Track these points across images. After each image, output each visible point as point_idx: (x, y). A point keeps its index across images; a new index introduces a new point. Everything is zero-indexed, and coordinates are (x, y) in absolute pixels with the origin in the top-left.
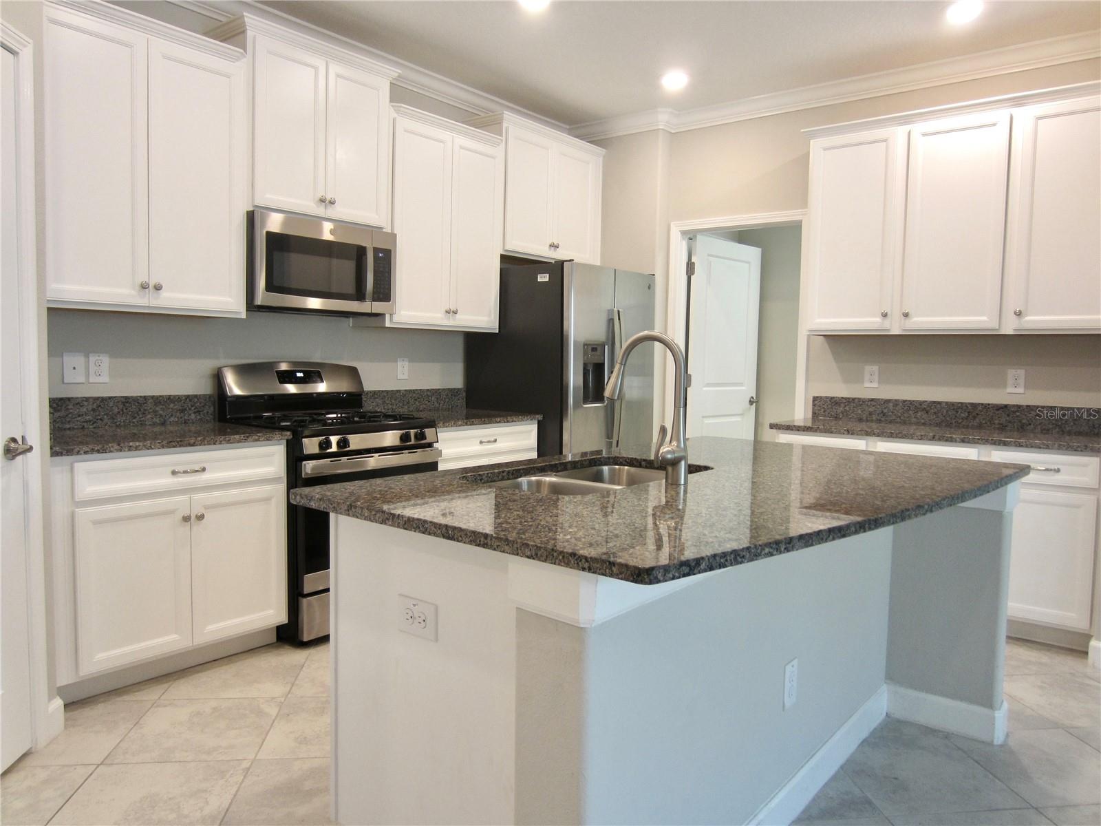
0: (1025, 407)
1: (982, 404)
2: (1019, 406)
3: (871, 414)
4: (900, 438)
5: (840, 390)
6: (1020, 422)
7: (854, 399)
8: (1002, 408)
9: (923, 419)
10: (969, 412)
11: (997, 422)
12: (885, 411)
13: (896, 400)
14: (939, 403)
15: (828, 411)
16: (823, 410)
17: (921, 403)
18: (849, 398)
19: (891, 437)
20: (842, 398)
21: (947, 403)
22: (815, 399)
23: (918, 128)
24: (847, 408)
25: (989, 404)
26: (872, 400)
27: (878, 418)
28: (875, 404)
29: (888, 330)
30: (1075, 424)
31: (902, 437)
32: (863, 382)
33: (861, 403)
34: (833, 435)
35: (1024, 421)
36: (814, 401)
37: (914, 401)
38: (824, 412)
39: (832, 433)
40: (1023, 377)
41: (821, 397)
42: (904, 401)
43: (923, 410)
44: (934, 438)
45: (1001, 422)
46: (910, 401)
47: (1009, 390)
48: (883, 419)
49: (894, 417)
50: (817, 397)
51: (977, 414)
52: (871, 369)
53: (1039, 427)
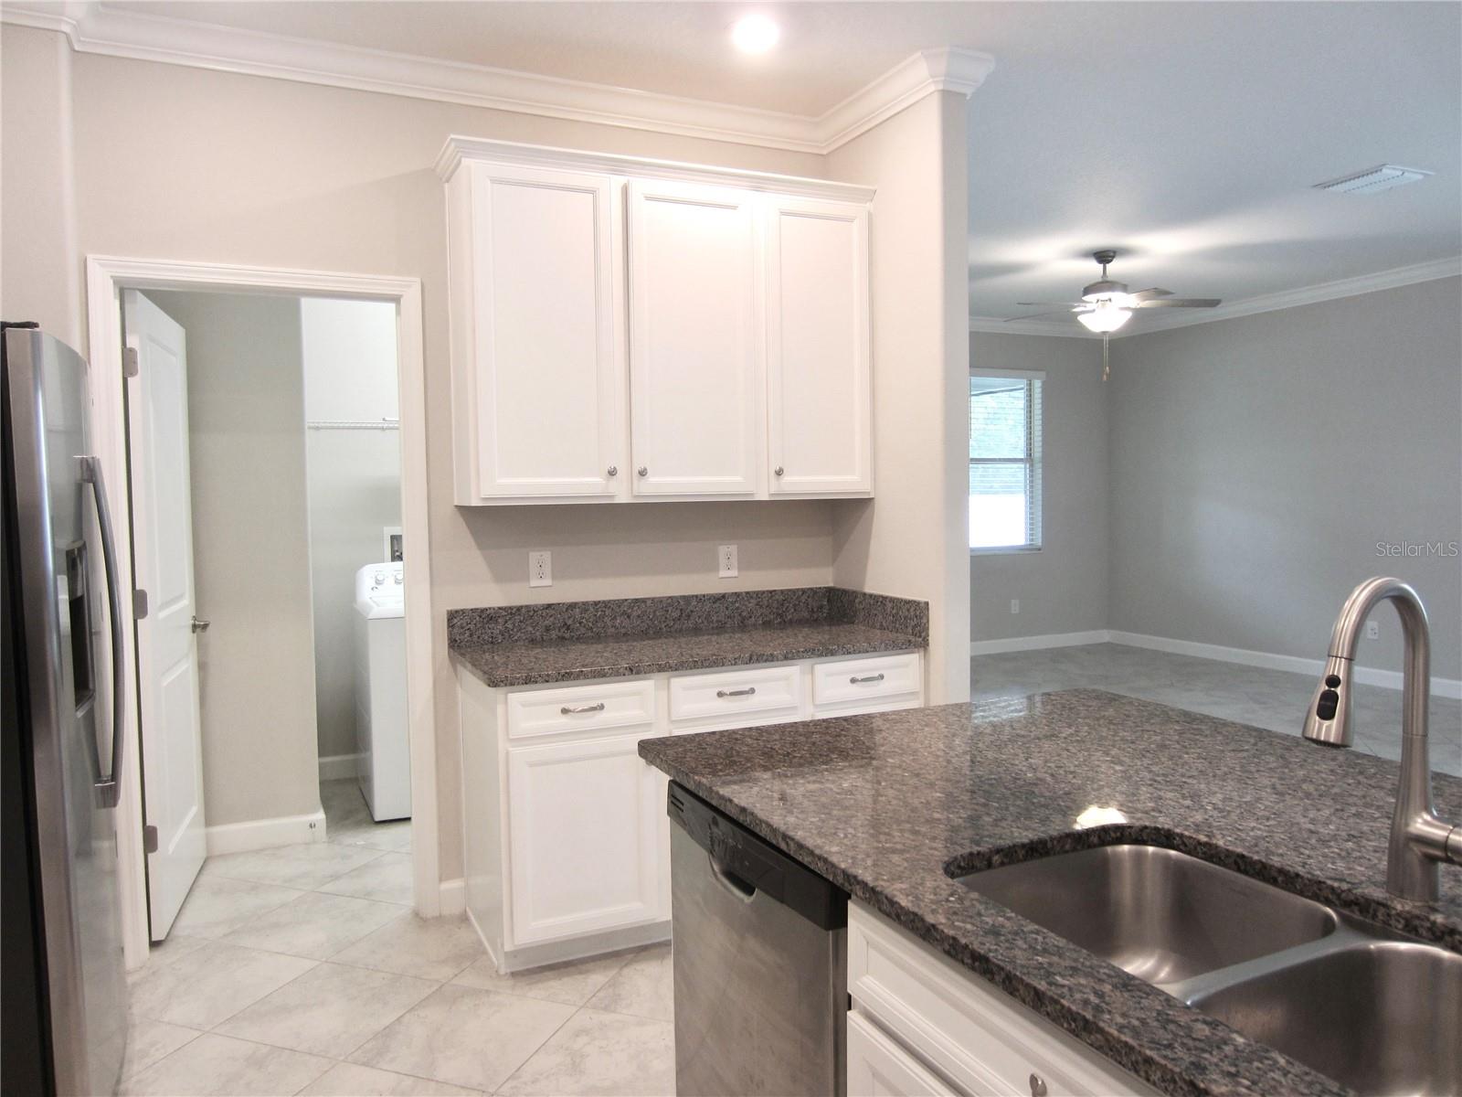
0: (744, 594)
1: (697, 596)
2: (737, 595)
3: (548, 629)
4: (707, 667)
5: (492, 596)
6: (740, 615)
7: (519, 609)
8: (719, 599)
9: (624, 627)
10: (681, 610)
11: (715, 618)
12: (569, 622)
13: (584, 603)
14: (644, 601)
15: (478, 633)
16: (468, 633)
17: (620, 603)
18: (511, 608)
19: (695, 667)
20: (500, 608)
21: (653, 599)
22: (452, 615)
23: (641, 185)
24: (509, 625)
25: (704, 596)
26: (549, 606)
27: (560, 634)
28: (554, 612)
29: (612, 497)
30: (795, 610)
31: (710, 666)
32: (528, 579)
33: (531, 614)
34: (607, 679)
35: (744, 614)
36: (449, 620)
37: (609, 601)
38: (471, 635)
39: (604, 676)
40: (735, 553)
41: (463, 611)
42: (596, 603)
43: (622, 614)
44: (751, 659)
45: (720, 618)
46: (604, 602)
47: (723, 573)
48: (567, 636)
49: (583, 630)
50: (457, 612)
51: (692, 611)
52: (540, 558)
53: (761, 618)
